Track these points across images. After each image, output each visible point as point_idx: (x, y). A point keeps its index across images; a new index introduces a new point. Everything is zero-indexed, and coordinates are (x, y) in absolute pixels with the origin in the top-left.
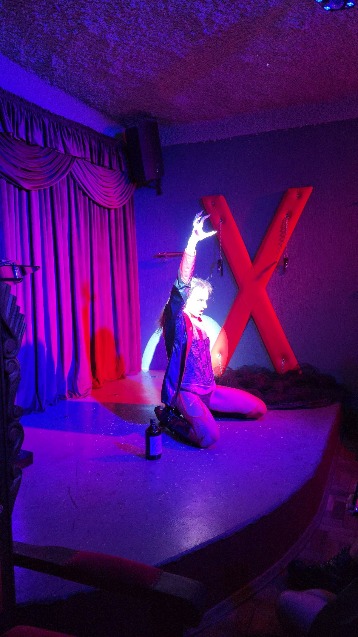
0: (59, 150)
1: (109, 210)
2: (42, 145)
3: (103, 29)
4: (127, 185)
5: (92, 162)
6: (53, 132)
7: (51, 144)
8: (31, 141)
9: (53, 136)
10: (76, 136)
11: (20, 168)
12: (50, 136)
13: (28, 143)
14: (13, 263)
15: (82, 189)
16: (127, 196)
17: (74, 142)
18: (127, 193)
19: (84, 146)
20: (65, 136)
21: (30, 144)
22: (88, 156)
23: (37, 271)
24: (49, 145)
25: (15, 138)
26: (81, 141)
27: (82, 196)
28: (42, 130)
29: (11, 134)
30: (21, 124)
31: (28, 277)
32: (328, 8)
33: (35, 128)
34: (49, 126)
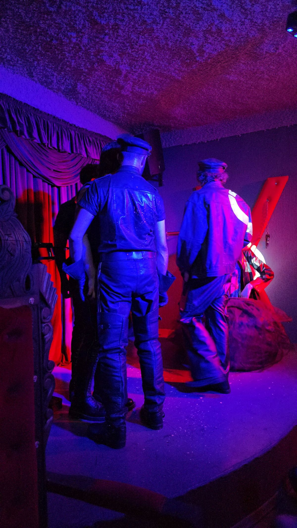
2: (70, 152)
3: (117, 62)
6: (78, 140)
7: (76, 150)
8: (61, 149)
9: (78, 144)
10: (96, 143)
11: (52, 170)
12: (76, 144)
13: (59, 150)
17: (94, 148)
20: (87, 144)
24: (75, 152)
25: (49, 147)
26: (99, 146)
28: (70, 140)
30: (53, 136)
33: (64, 139)
34: (75, 137)
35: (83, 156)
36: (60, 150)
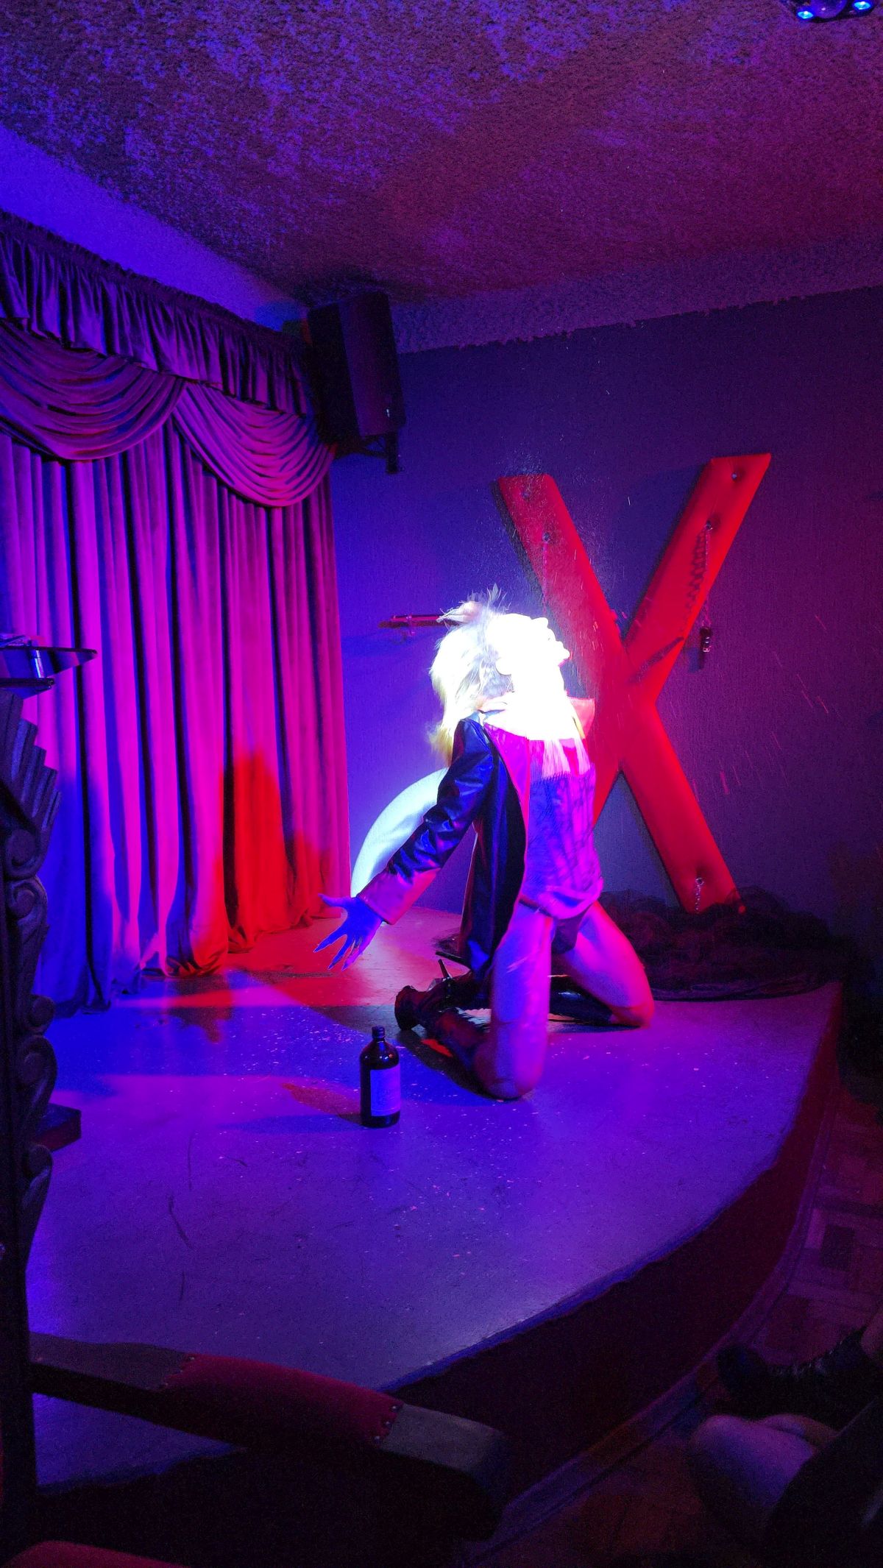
0: (144, 362)
1: (269, 510)
2: (102, 350)
3: (251, 63)
4: (312, 449)
5: (226, 392)
6: (128, 318)
7: (124, 345)
8: (73, 339)
9: (127, 329)
10: (187, 326)
11: (46, 407)
12: (121, 326)
13: (66, 344)
14: (30, 642)
15: (203, 459)
16: (313, 477)
17: (181, 340)
18: (312, 470)
19: (206, 352)
20: (159, 326)
21: (72, 346)
22: (217, 378)
23: (90, 661)
24: (118, 350)
25: (34, 333)
26: (199, 338)
27: (201, 477)
28: (102, 313)
29: (25, 322)
30: (48, 295)
31: (68, 676)
32: (806, 14)
33: (83, 306)
34: (118, 302)
35: (147, 364)
36: (70, 343)
